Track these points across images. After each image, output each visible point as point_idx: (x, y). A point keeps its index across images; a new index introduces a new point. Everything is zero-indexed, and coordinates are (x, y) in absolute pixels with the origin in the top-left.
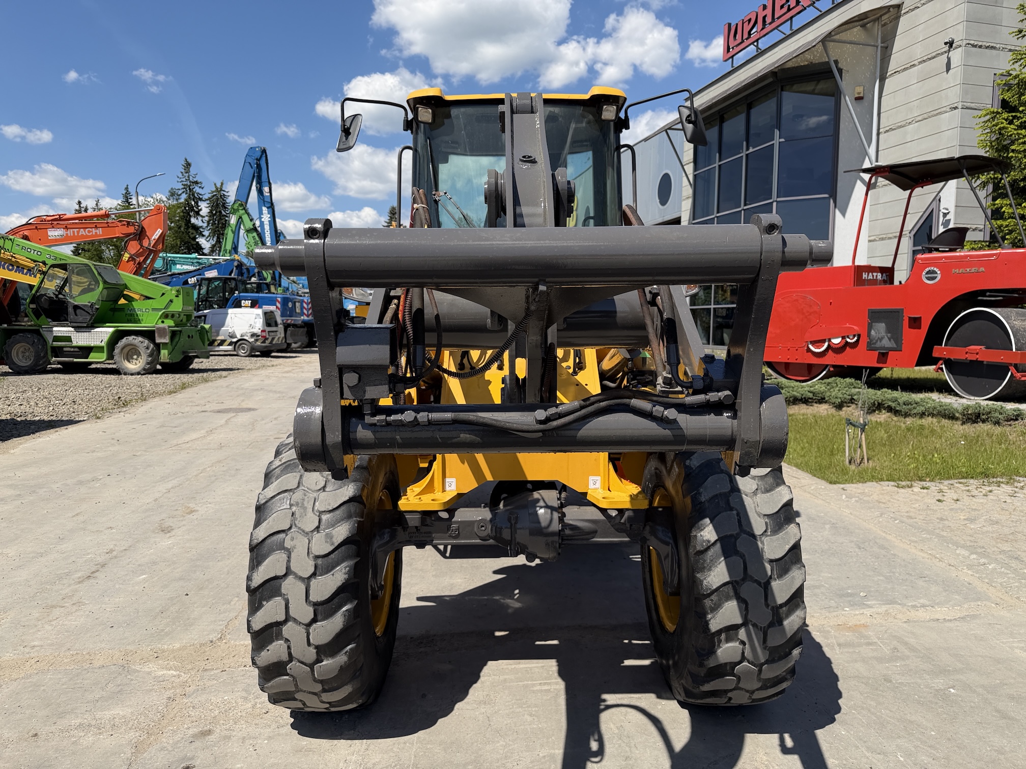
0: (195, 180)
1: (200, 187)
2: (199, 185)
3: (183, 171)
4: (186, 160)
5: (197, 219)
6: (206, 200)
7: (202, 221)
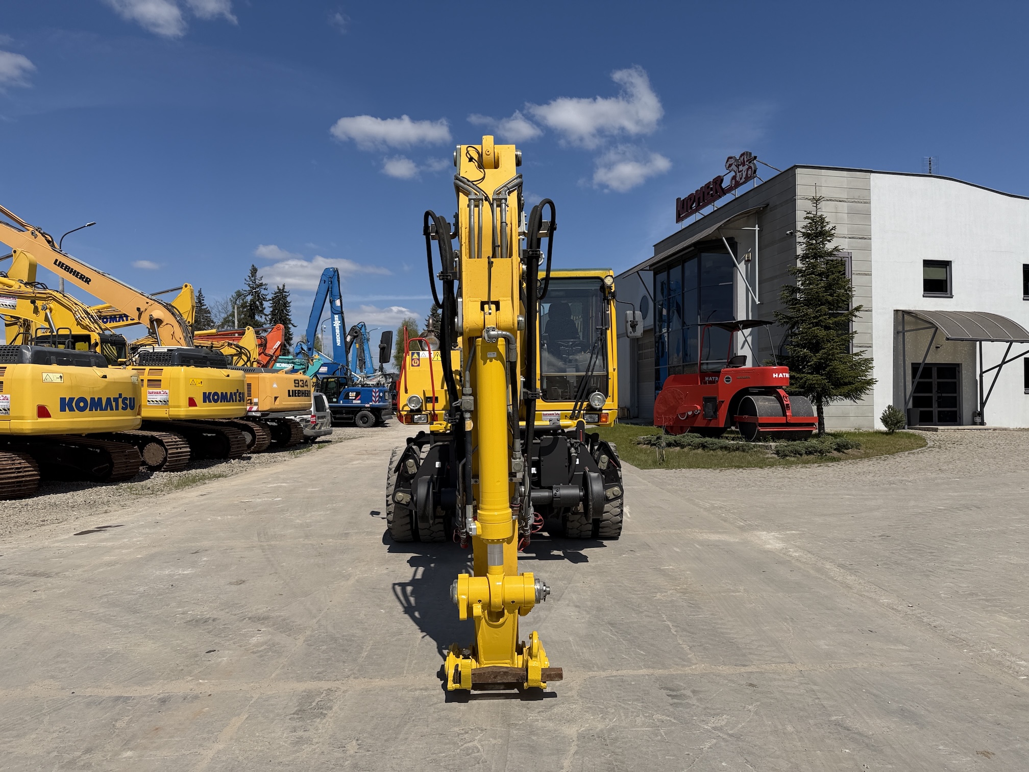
0: (260, 282)
1: (264, 289)
2: (264, 287)
3: (250, 275)
4: (253, 266)
5: (261, 317)
6: (270, 300)
7: (266, 318)
